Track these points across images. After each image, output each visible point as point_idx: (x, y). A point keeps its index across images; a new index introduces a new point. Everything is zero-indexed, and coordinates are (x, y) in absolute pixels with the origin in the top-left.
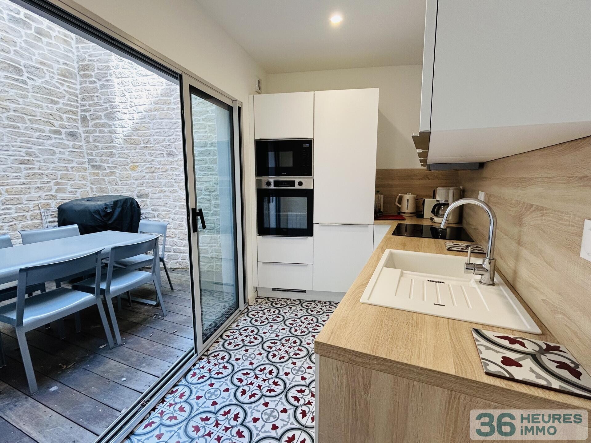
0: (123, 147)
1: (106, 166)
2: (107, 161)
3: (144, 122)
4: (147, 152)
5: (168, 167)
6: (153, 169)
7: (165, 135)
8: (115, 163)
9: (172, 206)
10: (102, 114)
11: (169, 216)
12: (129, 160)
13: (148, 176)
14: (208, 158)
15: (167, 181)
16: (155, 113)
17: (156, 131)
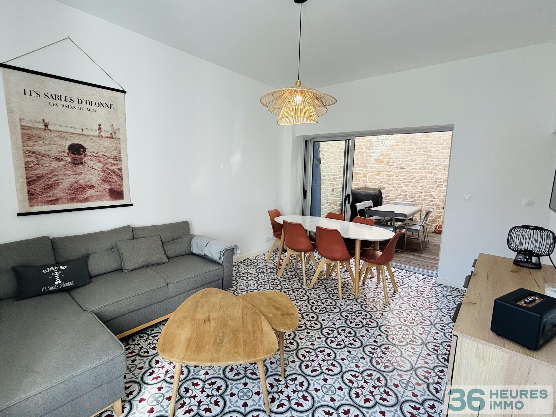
0: (373, 164)
1: (361, 172)
2: (362, 170)
3: (388, 152)
4: (387, 166)
5: (399, 174)
6: (390, 175)
7: (400, 158)
8: (367, 171)
9: (398, 195)
10: (364, 147)
11: (396, 199)
12: (375, 170)
13: (386, 178)
14: (423, 171)
15: (398, 181)
16: (396, 147)
17: (394, 156)
